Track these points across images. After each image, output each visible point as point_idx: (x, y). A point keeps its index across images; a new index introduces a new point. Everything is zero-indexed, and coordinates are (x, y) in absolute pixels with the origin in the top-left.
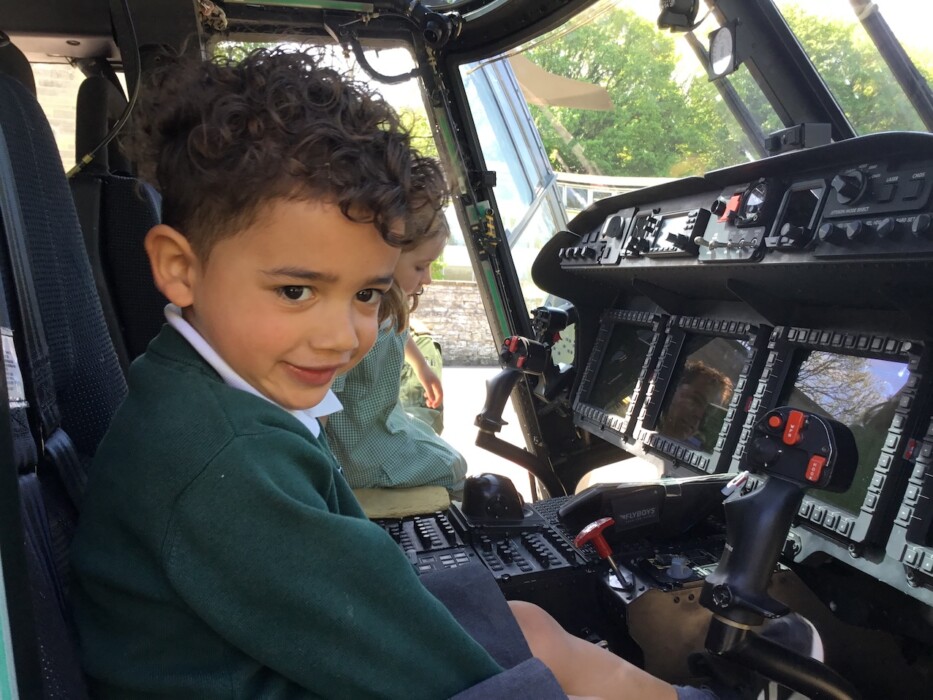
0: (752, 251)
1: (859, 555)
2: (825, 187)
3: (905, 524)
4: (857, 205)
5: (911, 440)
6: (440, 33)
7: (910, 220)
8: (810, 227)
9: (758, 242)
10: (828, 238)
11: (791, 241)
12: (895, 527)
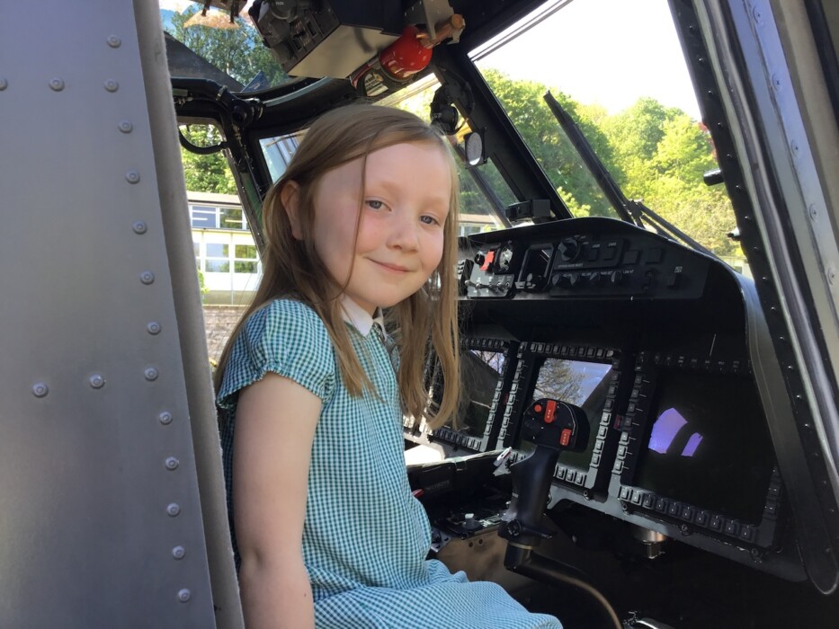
0: (506, 291)
1: (591, 498)
2: (553, 249)
3: (619, 472)
4: (574, 262)
5: (618, 416)
6: (246, 115)
7: (609, 273)
8: (545, 276)
9: (510, 285)
10: (558, 284)
11: (534, 285)
12: (613, 475)
